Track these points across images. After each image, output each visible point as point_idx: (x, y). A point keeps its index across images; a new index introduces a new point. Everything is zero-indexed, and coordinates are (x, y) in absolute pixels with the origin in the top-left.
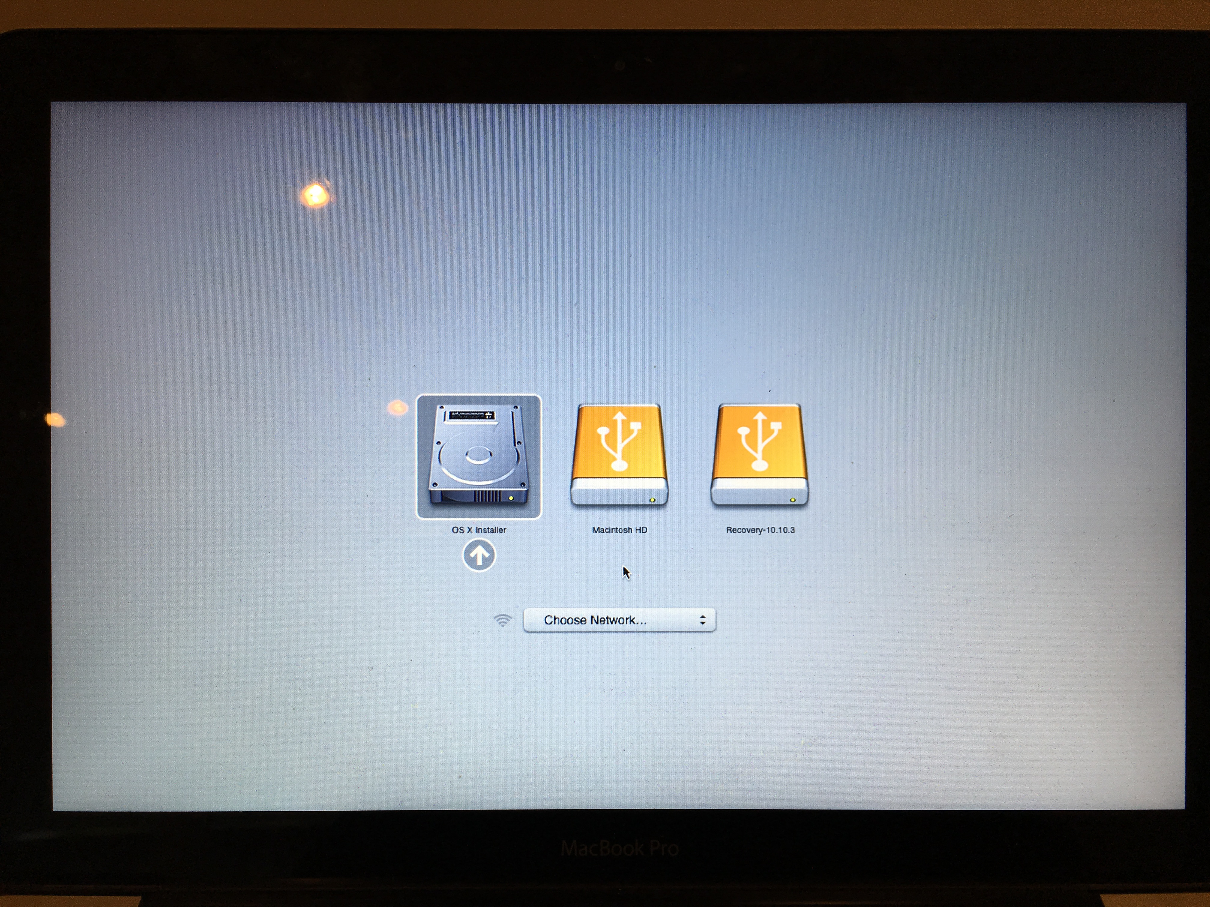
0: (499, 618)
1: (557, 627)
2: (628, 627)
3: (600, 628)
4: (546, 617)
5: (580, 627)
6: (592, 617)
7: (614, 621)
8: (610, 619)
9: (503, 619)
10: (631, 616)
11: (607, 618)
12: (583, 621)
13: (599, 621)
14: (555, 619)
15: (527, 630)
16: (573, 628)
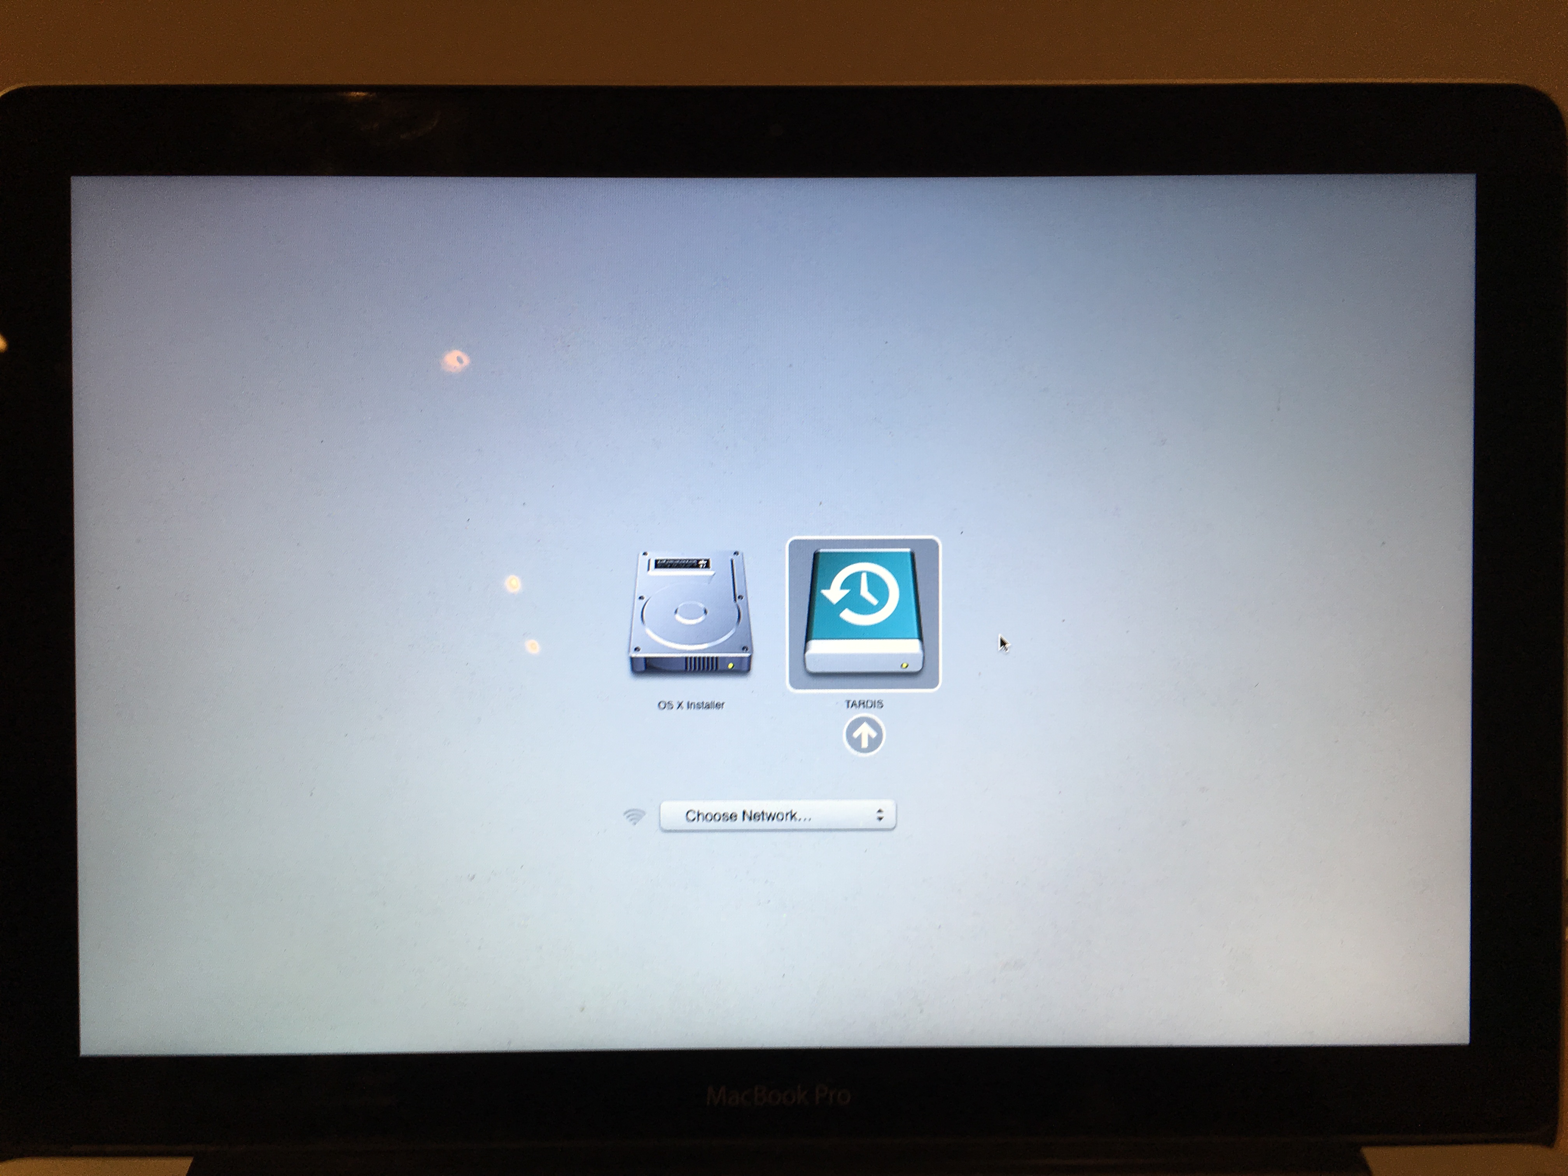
0: (629, 814)
1: (701, 824)
2: (788, 824)
3: (754, 824)
4: (688, 813)
5: (730, 824)
6: (744, 813)
7: (771, 817)
8: (767, 814)
9: (634, 815)
10: (791, 812)
11: (763, 813)
12: (733, 817)
13: (754, 817)
14: (699, 815)
15: (665, 827)
16: (722, 825)
